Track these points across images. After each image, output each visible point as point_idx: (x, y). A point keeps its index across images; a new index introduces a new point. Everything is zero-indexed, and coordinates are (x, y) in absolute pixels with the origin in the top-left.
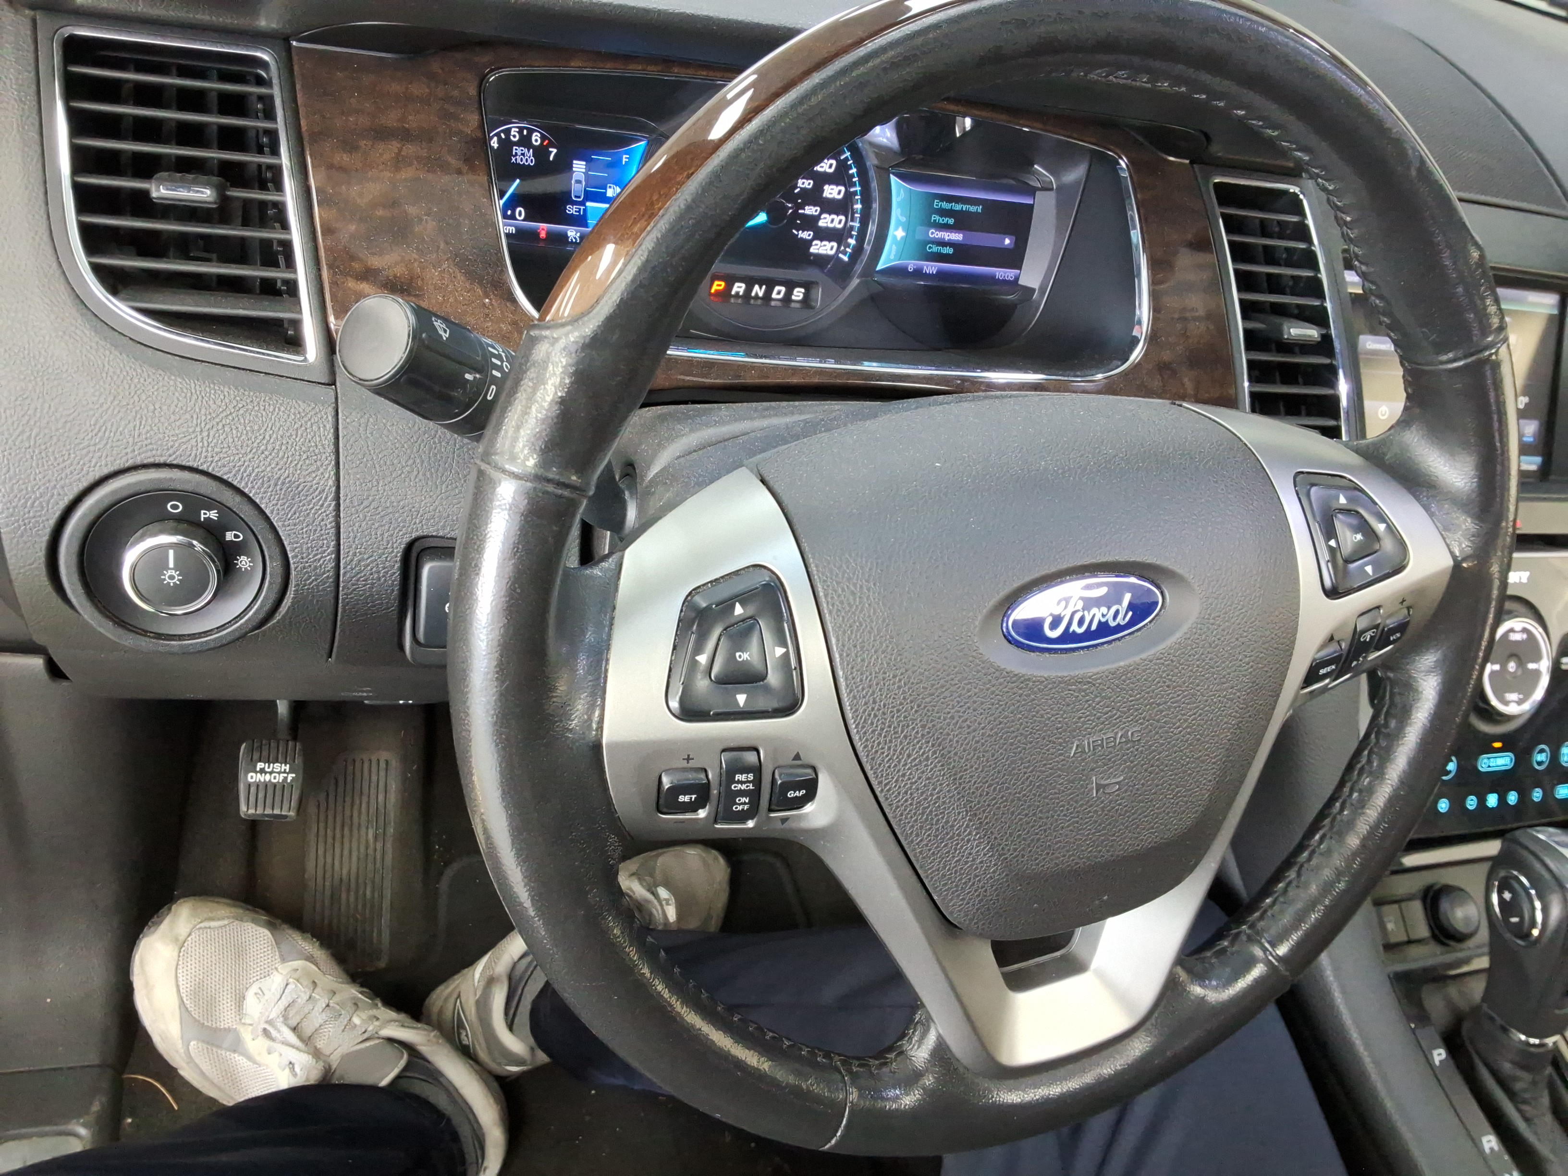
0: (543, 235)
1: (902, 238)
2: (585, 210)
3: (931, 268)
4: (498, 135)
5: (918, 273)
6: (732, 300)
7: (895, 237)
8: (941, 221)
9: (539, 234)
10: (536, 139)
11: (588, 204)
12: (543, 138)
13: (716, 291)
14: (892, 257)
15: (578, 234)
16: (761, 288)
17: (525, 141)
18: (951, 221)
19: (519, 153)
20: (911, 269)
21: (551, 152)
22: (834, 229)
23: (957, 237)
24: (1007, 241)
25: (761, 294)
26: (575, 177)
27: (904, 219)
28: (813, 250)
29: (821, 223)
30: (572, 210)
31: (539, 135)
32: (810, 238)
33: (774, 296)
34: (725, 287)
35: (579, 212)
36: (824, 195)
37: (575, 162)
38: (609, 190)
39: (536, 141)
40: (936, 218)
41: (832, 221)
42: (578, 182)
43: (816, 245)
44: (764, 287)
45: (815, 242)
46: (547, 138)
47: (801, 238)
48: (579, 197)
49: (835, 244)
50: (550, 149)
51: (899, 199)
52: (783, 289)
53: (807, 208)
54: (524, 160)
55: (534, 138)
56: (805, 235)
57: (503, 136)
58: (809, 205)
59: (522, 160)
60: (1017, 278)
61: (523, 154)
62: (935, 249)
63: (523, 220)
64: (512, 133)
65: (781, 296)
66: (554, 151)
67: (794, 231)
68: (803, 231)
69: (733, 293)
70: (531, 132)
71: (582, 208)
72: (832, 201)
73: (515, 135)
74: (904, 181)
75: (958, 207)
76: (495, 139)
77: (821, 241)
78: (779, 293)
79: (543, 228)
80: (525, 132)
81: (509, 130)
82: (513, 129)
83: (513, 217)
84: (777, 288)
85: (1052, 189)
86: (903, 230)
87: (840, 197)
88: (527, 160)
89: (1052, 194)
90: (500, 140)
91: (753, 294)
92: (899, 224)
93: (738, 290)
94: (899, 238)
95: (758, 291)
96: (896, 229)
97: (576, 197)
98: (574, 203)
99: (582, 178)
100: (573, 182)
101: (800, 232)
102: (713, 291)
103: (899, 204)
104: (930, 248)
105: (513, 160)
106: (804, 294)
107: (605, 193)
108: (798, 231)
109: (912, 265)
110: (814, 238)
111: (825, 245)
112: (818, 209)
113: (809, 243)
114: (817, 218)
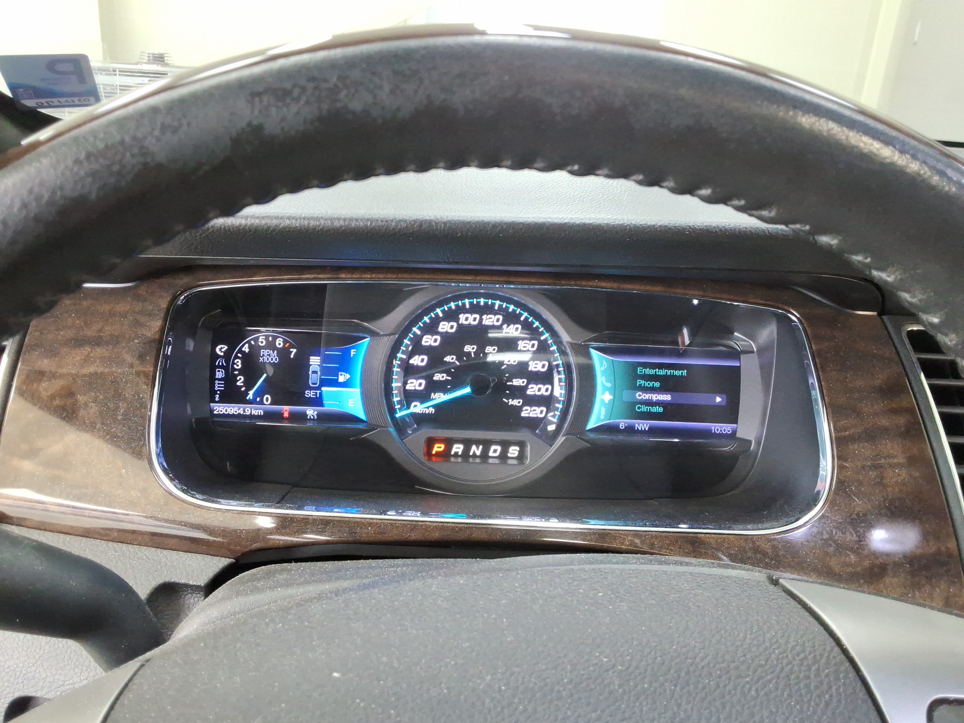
0: (286, 415)
1: (610, 401)
2: (321, 394)
3: (642, 425)
4: (248, 342)
5: (630, 430)
6: (453, 459)
7: (602, 401)
8: (646, 384)
9: (283, 414)
10: (279, 343)
11: (323, 389)
12: (285, 342)
13: (437, 452)
14: (602, 417)
15: (316, 413)
16: (478, 448)
17: (271, 346)
18: (657, 384)
19: (266, 355)
20: (622, 426)
21: (292, 352)
22: (542, 396)
23: (666, 397)
24: (718, 399)
25: (478, 453)
26: (311, 369)
27: (609, 385)
28: (523, 414)
29: (529, 392)
30: (309, 394)
31: (282, 340)
32: (520, 404)
33: (491, 454)
34: (445, 448)
35: (316, 395)
36: (530, 369)
37: (311, 358)
38: (340, 376)
39: (280, 344)
40: (642, 382)
41: (539, 390)
42: (315, 372)
43: (527, 410)
44: (481, 447)
45: (524, 408)
46: (289, 342)
47: (512, 405)
48: (316, 384)
49: (544, 409)
50: (291, 350)
51: (603, 369)
52: (499, 448)
53: (514, 380)
54: (270, 359)
55: (277, 342)
56: (515, 402)
57: (253, 343)
58: (516, 378)
59: (268, 359)
60: (734, 432)
61: (269, 355)
62: (644, 409)
63: (270, 404)
64: (260, 340)
65: (497, 454)
66: (294, 351)
67: (504, 400)
68: (513, 400)
69: (452, 453)
70: (275, 338)
71: (318, 392)
72: (537, 373)
73: (262, 342)
74: (604, 353)
75: (662, 372)
76: (247, 345)
77: (531, 406)
78: (495, 451)
79: (286, 409)
80: (270, 339)
81: (258, 337)
82: (261, 337)
83: (261, 402)
84: (493, 447)
85: (752, 352)
86: (611, 394)
87: (545, 369)
88: (272, 359)
89: (755, 356)
90: (250, 346)
91: (471, 453)
92: (605, 388)
93: (457, 450)
94: (607, 401)
95: (476, 450)
96: (603, 393)
97: (313, 384)
98: (311, 389)
99: (318, 369)
100: (310, 373)
101: (510, 400)
102: (434, 452)
103: (603, 373)
104: (639, 408)
105: (261, 359)
106: (519, 451)
107: (338, 379)
108: (508, 399)
109: (622, 424)
110: (524, 405)
111: (534, 410)
112: (525, 381)
113: (519, 409)
114: (525, 388)
